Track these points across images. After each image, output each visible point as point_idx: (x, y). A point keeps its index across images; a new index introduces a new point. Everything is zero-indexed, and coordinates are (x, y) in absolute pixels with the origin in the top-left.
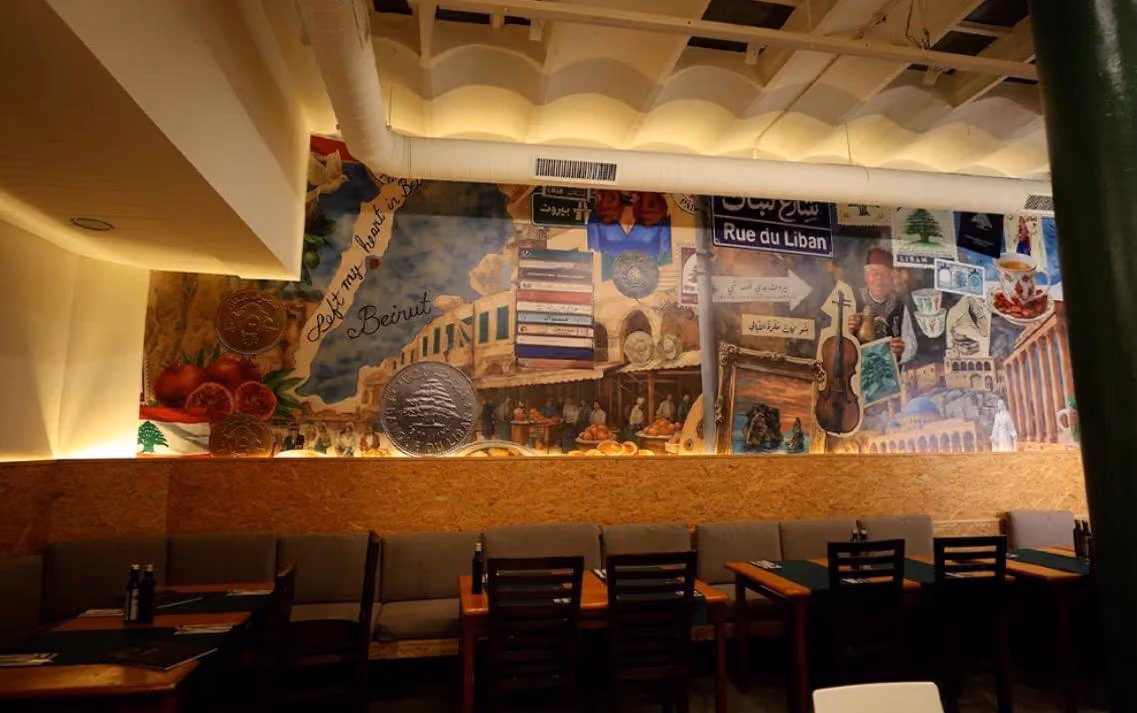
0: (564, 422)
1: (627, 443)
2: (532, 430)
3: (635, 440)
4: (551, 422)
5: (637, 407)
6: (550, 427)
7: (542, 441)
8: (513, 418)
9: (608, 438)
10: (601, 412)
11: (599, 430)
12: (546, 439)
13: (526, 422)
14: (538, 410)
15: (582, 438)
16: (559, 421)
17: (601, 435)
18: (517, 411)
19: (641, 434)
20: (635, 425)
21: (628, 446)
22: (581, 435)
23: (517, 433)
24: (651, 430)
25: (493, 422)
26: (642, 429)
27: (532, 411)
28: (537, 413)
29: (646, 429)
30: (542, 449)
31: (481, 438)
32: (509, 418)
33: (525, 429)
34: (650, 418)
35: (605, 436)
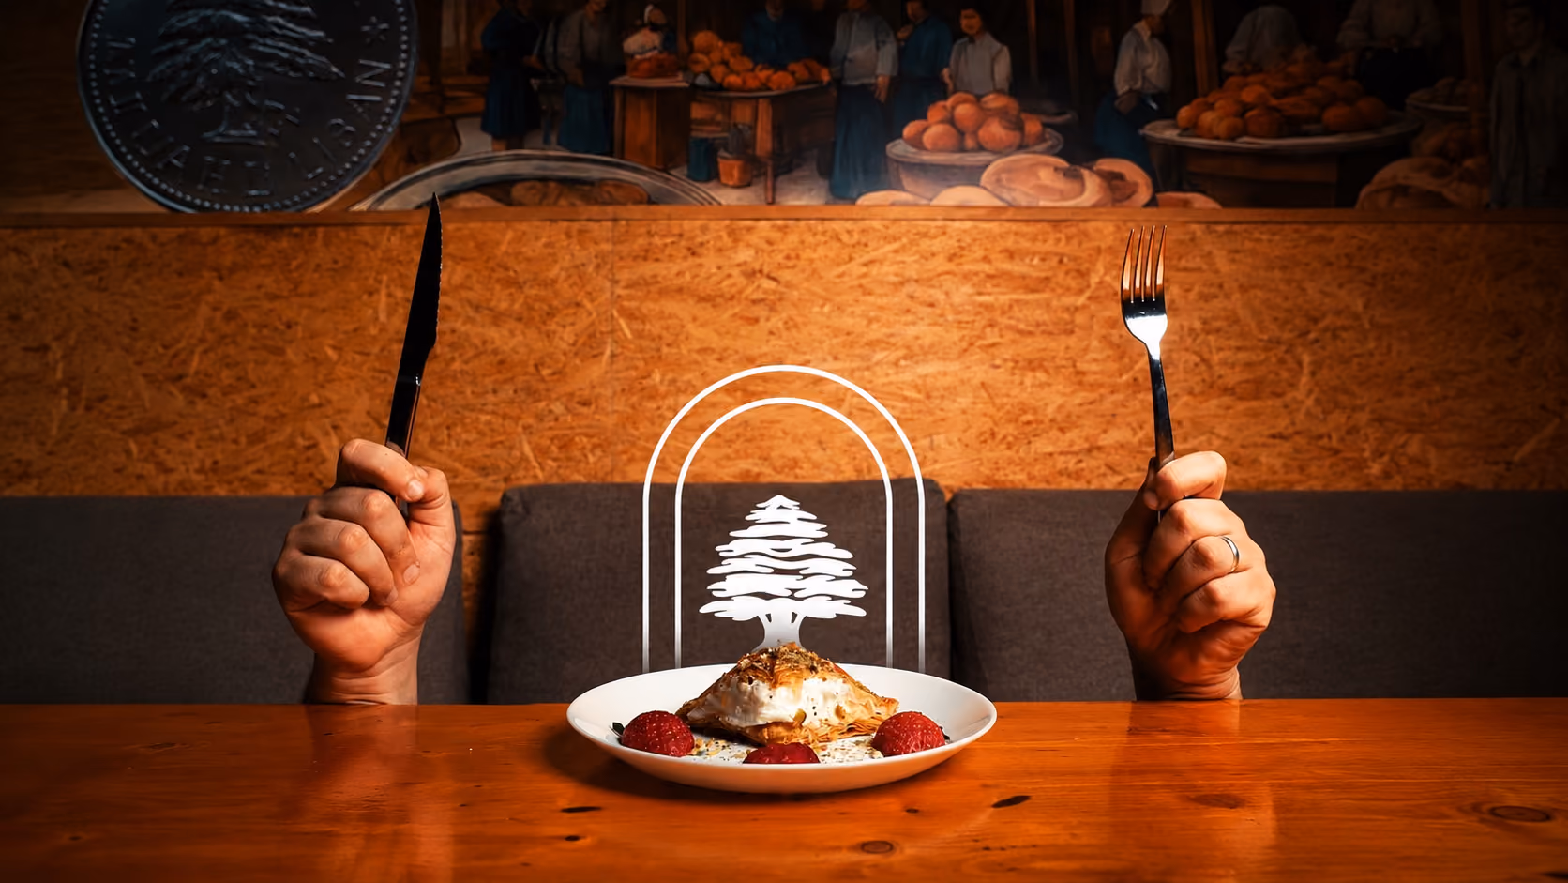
0: (838, 81)
1: (1106, 164)
2: (697, 112)
3: (1140, 152)
4: (781, 81)
5: (1142, 27)
6: (774, 100)
7: (744, 150)
8: (622, 70)
9: (1022, 147)
10: (989, 45)
11: (985, 115)
12: (764, 142)
13: (679, 82)
14: (726, 37)
15: (917, 143)
16: (814, 79)
17: (995, 130)
18: (641, 42)
19: (1165, 132)
20: (1139, 97)
21: (1112, 179)
22: (909, 130)
23: (640, 126)
24: (1208, 117)
25: (535, 83)
26: (1168, 114)
27: (702, 38)
28: (723, 49)
29: (1184, 113)
30: (744, 184)
31: (475, 142)
32: (607, 64)
33: (671, 109)
34: (1201, 68)
35: (1013, 137)
